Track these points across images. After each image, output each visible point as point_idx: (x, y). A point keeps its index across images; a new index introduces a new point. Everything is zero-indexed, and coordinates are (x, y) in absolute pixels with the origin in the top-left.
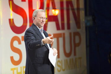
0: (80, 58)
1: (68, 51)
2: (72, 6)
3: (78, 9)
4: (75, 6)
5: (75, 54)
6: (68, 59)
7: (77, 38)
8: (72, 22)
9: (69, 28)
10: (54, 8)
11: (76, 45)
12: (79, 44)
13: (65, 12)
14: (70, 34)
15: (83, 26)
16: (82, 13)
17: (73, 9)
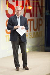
0: (41, 32)
1: (35, 28)
2: (39, 5)
3: (42, 6)
4: (40, 5)
5: (39, 30)
6: (35, 32)
7: (41, 21)
8: (38, 13)
9: (36, 16)
10: (29, 6)
11: (40, 25)
12: (41, 25)
13: (35, 8)
14: (37, 19)
15: (44, 15)
16: (44, 9)
17: (39, 7)
